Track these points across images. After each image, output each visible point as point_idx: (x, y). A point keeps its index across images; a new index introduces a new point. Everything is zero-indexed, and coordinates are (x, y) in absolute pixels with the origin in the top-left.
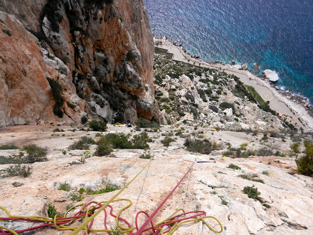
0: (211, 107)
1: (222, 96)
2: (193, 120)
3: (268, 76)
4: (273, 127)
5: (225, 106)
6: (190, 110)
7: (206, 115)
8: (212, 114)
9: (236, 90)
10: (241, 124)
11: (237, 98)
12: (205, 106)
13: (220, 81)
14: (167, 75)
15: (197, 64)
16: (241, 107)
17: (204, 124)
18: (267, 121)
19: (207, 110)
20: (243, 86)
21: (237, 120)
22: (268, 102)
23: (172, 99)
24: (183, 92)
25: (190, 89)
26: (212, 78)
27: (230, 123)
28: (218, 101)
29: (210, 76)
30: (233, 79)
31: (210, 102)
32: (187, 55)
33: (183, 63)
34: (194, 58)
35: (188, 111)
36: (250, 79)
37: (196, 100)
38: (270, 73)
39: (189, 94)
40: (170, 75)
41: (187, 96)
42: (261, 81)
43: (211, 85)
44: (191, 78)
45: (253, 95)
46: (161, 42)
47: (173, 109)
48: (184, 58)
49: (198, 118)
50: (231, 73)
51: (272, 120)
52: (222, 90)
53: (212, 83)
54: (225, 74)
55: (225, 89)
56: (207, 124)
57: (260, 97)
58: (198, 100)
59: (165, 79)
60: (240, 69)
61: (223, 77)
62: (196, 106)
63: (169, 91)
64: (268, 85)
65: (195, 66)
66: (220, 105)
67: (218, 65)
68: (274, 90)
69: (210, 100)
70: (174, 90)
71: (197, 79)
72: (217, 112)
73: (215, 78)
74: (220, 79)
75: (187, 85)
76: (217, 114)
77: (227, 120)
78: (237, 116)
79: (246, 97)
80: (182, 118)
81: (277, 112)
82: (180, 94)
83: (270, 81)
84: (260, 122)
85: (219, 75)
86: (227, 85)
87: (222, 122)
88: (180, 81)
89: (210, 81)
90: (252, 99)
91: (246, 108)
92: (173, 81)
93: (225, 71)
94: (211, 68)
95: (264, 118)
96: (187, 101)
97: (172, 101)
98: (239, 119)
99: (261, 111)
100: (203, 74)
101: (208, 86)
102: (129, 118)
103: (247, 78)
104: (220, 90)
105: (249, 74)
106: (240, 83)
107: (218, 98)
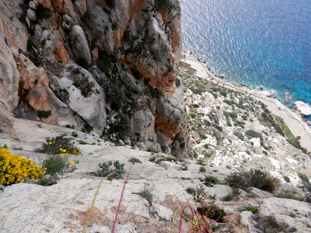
0: (236, 134)
1: (248, 122)
2: (216, 145)
3: (299, 108)
4: (306, 169)
5: (252, 134)
6: (212, 133)
7: (230, 141)
8: (237, 142)
9: (262, 118)
10: (270, 158)
11: (265, 128)
12: (230, 131)
13: (247, 106)
14: (188, 89)
15: (221, 85)
16: (270, 138)
17: (228, 153)
18: (298, 160)
19: (231, 136)
20: (270, 116)
21: (266, 154)
22: (299, 138)
23: (193, 116)
24: (206, 110)
25: (215, 109)
26: (237, 101)
27: (258, 155)
28: (243, 128)
29: (236, 99)
30: (260, 106)
31: (235, 127)
32: (211, 74)
33: (206, 80)
34: (218, 77)
35: (210, 133)
36: (279, 109)
37: (220, 122)
38: (302, 105)
39: (214, 113)
40: (192, 89)
41: (211, 116)
42: (291, 112)
43: (236, 108)
44: (216, 97)
45: (281, 127)
46: (185, 56)
47: (193, 129)
48: (208, 76)
49: (221, 144)
50: (258, 99)
51: (304, 160)
52: (248, 116)
53: (237, 106)
54: (251, 99)
55: (251, 115)
56: (231, 154)
57: (289, 130)
58: (222, 123)
59: (186, 94)
60: (268, 96)
61: (249, 101)
62: (220, 129)
63: (190, 107)
64: (299, 119)
65: (219, 86)
66: (246, 133)
67: (244, 89)
68: (305, 124)
69: (235, 125)
70: (196, 106)
71: (221, 99)
72: (243, 140)
73: (241, 102)
74: (247, 104)
75: (211, 103)
76: (243, 142)
77: (254, 152)
78: (266, 148)
79: (273, 128)
80: (203, 141)
81: (309, 150)
82: (203, 112)
83: (301, 114)
84: (291, 160)
85: (245, 99)
86: (253, 111)
87: (248, 153)
88: (203, 99)
89: (236, 104)
90: (279, 131)
91: (275, 140)
92: (195, 96)
93: (251, 96)
94: (235, 90)
95: (295, 156)
96: (210, 121)
97: (193, 118)
98: (268, 153)
99: (291, 146)
100: (228, 95)
101: (233, 109)
102: (140, 129)
103: (276, 107)
104: (246, 115)
105: (279, 104)
106: (267, 111)
107: (244, 124)
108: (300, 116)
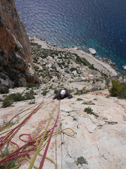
0: (66, 71)
1: (70, 65)
2: (57, 79)
3: (91, 51)
4: (97, 77)
5: (73, 69)
6: (55, 74)
7: (64, 76)
8: (67, 75)
9: (77, 61)
10: (81, 77)
11: (78, 65)
12: (62, 71)
13: (68, 57)
14: (40, 57)
15: (55, 50)
16: (81, 69)
17: (64, 81)
18: (94, 74)
19: (64, 73)
20: (80, 58)
21: (79, 76)
22: (93, 65)
23: (45, 70)
24: (50, 65)
25: (53, 63)
26: (64, 56)
27: (76, 78)
28: (68, 68)
29: (63, 55)
30: (74, 55)
31: (65, 69)
32: (49, 45)
33: (47, 49)
34: (53, 46)
35: (54, 75)
36: (83, 54)
37: (57, 69)
39: (53, 66)
40: (41, 57)
41: (52, 67)
42: (88, 54)
43: (64, 60)
44: (53, 57)
45: (85, 62)
46: (33, 39)
47: (46, 75)
48: (48, 47)
49: (60, 78)
50: (73, 52)
51: (96, 73)
52: (70, 62)
53: (64, 58)
54: (70, 53)
55: (71, 61)
56: (65, 81)
57: (89, 63)
58: (58, 69)
59: (39, 60)
61: (69, 54)
62: (58, 72)
63: (42, 66)
64: (91, 56)
65: (54, 50)
66: (70, 70)
67: (66, 49)
68: (94, 58)
69: (65, 68)
70: (45, 65)
71: (56, 57)
72: (69, 73)
73: (65, 56)
74: (68, 56)
75: (51, 61)
76: (69, 74)
77: (75, 77)
78: (79, 74)
79: (82, 64)
80: (52, 79)
81: (98, 69)
82: (49, 67)
83: (92, 54)
84: (90, 75)
85: (67, 54)
86: (72, 58)
87: (72, 78)
88: (48, 60)
89: (63, 57)
90: (85, 64)
91: (83, 69)
92: (44, 60)
93: (70, 52)
94: (62, 51)
95: (92, 73)
96: (53, 70)
97: (45, 71)
98: (80, 75)
99: (90, 70)
100: (59, 55)
101: (63, 60)
102: (22, 84)
103: (81, 54)
104: (69, 62)
105: (82, 52)
106: (78, 57)
107: (68, 66)
108: (92, 55)
